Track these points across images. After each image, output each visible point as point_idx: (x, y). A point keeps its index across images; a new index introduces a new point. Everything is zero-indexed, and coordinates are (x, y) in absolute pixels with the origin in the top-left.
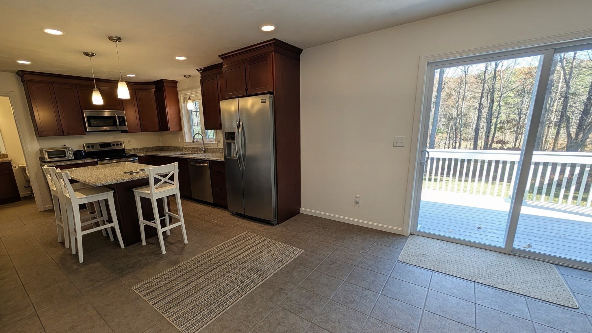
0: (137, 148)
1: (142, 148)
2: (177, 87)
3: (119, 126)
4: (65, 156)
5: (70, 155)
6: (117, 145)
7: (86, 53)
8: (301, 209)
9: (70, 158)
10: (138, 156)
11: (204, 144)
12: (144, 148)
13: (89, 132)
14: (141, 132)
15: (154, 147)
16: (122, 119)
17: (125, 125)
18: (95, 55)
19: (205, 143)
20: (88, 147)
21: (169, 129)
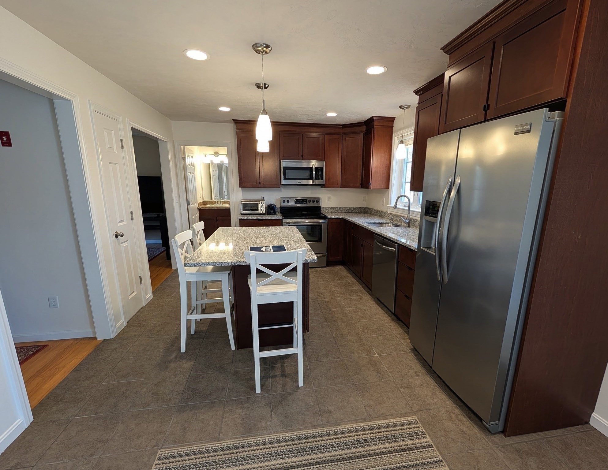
0: (335, 208)
1: (341, 207)
2: (393, 127)
3: (315, 179)
4: (258, 210)
5: (262, 209)
6: (313, 201)
7: (258, 84)
8: (594, 415)
9: (261, 212)
10: (327, 218)
11: (410, 212)
12: (344, 208)
13: (283, 185)
14: (341, 188)
15: (356, 207)
16: (320, 172)
17: (322, 179)
18: (268, 87)
19: (412, 211)
20: (284, 201)
21: (370, 186)
